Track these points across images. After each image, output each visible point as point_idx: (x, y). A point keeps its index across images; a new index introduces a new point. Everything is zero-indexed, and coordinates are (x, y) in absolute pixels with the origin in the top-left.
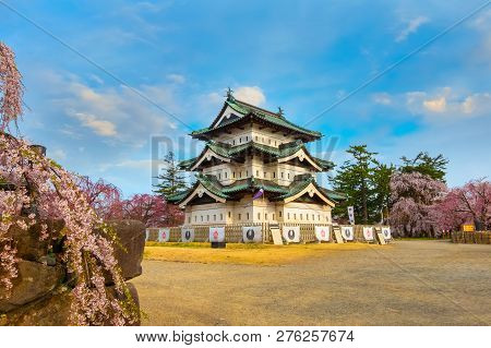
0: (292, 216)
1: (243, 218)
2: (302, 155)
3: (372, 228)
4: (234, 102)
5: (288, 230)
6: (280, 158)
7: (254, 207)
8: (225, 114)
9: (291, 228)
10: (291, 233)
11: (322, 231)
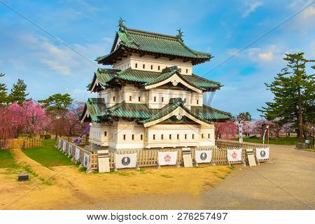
0: (158, 137)
1: (113, 138)
2: (175, 79)
3: (241, 150)
4: (123, 32)
5: (122, 157)
6: (148, 85)
7: (119, 130)
8: (118, 43)
9: (126, 155)
10: (126, 160)
11: (168, 156)
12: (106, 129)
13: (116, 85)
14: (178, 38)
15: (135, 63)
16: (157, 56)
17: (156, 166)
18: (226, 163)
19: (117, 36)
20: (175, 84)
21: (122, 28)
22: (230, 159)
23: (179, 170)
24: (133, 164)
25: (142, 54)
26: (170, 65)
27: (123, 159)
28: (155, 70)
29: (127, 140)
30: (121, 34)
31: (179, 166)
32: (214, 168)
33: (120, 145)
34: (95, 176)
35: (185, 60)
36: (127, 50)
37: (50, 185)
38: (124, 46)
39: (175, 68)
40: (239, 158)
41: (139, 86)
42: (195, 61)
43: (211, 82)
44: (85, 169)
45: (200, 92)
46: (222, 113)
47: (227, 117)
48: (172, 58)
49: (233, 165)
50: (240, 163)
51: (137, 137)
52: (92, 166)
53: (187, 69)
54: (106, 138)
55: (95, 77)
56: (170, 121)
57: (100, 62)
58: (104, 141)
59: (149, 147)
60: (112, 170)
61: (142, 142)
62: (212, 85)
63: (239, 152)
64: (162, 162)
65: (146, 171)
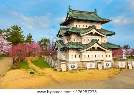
1: (67, 57)
2: (94, 31)
3: (125, 62)
4: (70, 11)
5: (71, 65)
6: (82, 34)
7: (70, 53)
8: (68, 16)
9: (73, 64)
10: (73, 66)
11: (91, 65)
12: (64, 53)
13: (68, 34)
14: (95, 13)
15: (76, 25)
16: (86, 21)
17: (86, 69)
18: (118, 68)
19: (68, 14)
20: (94, 33)
21: (70, 10)
22: (120, 66)
23: (96, 71)
24: (76, 68)
25: (79, 20)
26: (91, 25)
27: (72, 66)
28: (85, 27)
29: (73, 58)
30: (70, 13)
31: (96, 69)
32: (112, 70)
33: (70, 60)
34: (60, 73)
35: (98, 22)
36: (72, 19)
37: (42, 76)
38: (71, 18)
39: (94, 26)
40: (124, 66)
41: (78, 34)
42: (103, 23)
43: (110, 32)
44: (56, 70)
45: (105, 36)
46: (116, 45)
47: (118, 47)
48: (92, 21)
49: (121, 69)
50: (125, 68)
51: (78, 56)
52: (59, 69)
53: (99, 26)
54: (64, 57)
55: (59, 31)
56: (92, 49)
57: (61, 25)
58: (64, 58)
59: (83, 61)
60: (67, 70)
61: (80, 58)
62: (111, 33)
63: (124, 63)
64: (88, 67)
65: (82, 71)
